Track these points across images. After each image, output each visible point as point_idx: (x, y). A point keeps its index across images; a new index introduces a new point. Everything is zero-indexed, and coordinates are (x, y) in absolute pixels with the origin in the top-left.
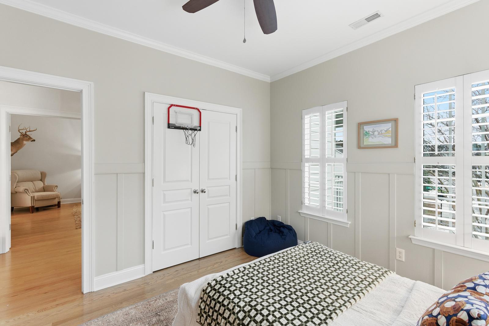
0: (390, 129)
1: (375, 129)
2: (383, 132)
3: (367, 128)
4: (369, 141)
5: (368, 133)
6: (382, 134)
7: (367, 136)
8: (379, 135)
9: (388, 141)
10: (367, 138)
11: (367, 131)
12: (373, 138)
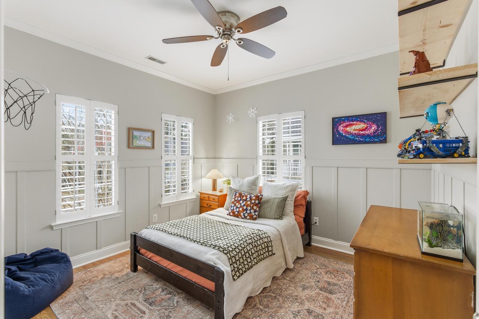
0: (150, 137)
1: (142, 135)
2: (146, 137)
3: (136, 133)
4: (137, 143)
5: (136, 136)
6: (145, 139)
7: (136, 139)
8: (144, 140)
9: (149, 144)
10: (135, 140)
11: (136, 135)
12: (139, 141)
